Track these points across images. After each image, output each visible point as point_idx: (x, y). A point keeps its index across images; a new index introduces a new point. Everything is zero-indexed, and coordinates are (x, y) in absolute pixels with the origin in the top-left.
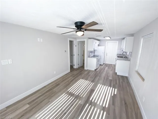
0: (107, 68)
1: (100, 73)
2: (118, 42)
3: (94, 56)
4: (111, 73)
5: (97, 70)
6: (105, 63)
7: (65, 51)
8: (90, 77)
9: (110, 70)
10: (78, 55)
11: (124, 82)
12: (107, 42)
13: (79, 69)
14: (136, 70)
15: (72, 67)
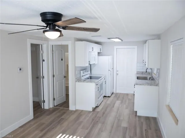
0: (118, 103)
1: (104, 115)
4: (126, 112)
5: (98, 110)
6: (115, 92)
7: (20, 69)
8: (81, 126)
9: (125, 106)
10: (54, 76)
11: (150, 129)
13: (58, 109)
14: (167, 104)
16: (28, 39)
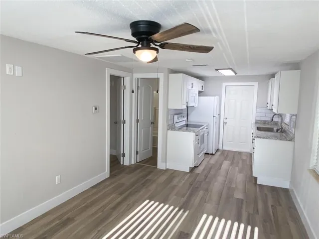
0: (226, 164)
1: (207, 180)
2: (256, 84)
3: (187, 125)
4: (240, 178)
5: (198, 171)
6: (220, 148)
7: (96, 109)
8: (175, 191)
9: (237, 169)
10: (138, 121)
11: (280, 205)
12: (224, 84)
13: (141, 167)
14: (311, 167)
15: (115, 160)
16: (106, 68)
